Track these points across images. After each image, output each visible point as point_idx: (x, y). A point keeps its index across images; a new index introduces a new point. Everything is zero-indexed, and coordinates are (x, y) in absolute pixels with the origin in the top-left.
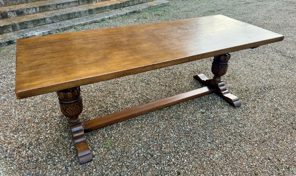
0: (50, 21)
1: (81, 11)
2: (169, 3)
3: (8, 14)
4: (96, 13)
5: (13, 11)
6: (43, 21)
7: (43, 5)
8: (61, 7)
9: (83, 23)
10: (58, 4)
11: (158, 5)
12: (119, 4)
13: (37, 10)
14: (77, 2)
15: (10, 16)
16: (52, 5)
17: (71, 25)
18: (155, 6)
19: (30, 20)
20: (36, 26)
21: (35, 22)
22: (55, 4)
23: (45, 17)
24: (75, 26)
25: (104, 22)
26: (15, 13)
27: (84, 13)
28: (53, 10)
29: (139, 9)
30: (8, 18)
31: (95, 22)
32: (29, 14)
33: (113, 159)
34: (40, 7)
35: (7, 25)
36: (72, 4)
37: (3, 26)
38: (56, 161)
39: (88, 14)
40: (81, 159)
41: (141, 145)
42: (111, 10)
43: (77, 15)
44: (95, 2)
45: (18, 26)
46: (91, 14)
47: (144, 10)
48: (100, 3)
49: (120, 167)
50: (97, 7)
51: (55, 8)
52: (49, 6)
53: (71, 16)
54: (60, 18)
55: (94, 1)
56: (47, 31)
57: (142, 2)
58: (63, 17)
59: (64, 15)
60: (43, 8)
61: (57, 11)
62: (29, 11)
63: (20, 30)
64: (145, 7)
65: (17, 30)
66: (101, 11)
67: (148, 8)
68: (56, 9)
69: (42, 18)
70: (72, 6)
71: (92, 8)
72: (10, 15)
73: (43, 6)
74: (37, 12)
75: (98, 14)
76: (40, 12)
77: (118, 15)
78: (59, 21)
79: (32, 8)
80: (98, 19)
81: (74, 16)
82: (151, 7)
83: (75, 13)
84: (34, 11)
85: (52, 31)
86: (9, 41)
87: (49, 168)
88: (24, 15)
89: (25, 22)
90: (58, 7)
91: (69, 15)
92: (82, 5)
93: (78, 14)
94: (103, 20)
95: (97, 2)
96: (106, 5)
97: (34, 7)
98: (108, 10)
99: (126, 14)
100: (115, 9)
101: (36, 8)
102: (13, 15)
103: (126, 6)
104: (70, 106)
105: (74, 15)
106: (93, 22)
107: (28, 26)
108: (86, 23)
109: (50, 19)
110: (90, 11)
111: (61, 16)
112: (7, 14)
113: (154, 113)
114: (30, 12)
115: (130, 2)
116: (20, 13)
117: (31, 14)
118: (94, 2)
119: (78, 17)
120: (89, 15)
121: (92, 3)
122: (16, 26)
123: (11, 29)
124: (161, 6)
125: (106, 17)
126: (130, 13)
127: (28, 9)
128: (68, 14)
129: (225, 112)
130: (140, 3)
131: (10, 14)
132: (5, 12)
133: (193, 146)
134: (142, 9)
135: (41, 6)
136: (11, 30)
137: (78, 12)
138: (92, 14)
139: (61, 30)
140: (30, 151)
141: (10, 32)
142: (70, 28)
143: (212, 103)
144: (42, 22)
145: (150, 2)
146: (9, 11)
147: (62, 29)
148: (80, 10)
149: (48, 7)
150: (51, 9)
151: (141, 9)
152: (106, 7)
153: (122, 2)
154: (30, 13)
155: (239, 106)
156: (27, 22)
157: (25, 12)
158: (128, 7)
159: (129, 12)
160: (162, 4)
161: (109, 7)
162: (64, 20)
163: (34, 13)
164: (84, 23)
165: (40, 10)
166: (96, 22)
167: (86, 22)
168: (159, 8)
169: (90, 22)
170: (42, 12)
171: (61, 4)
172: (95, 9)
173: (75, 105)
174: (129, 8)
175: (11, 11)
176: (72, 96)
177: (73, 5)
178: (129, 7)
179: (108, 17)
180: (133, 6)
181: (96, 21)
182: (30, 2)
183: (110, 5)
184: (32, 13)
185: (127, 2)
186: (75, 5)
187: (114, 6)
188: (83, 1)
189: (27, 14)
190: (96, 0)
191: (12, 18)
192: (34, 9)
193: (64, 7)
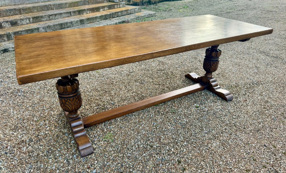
0: (43, 30)
2: (155, 13)
3: (3, 25)
4: (87, 23)
5: (7, 22)
6: (37, 30)
8: (53, 18)
10: (50, 15)
11: (145, 15)
12: (109, 15)
13: (31, 20)
14: (68, 13)
15: (4, 26)
16: (45, 16)
18: (143, 16)
19: (24, 30)
21: (29, 32)
22: (47, 15)
23: (38, 27)
26: (10, 24)
27: (76, 23)
28: (46, 21)
29: (128, 19)
30: (3, 28)
32: (22, 25)
33: (114, 151)
34: (33, 18)
35: (2, 35)
36: (64, 15)
38: (57, 155)
39: (79, 24)
40: (82, 152)
41: (140, 137)
42: (102, 20)
44: (86, 13)
45: (13, 36)
46: (82, 24)
47: (133, 20)
48: (90, 14)
49: (121, 158)
50: (88, 17)
51: (48, 19)
52: (42, 17)
53: (63, 26)
54: (53, 28)
55: (85, 13)
57: (131, 13)
58: (56, 27)
59: (57, 25)
60: (37, 18)
61: (50, 21)
62: (23, 21)
64: (133, 18)
65: (12, 39)
66: (92, 21)
67: (137, 18)
68: (49, 20)
69: (36, 27)
70: (64, 17)
71: (83, 18)
72: (5, 25)
73: (36, 17)
74: (30, 23)
75: (89, 24)
76: (33, 23)
77: (108, 25)
78: (52, 31)
79: (26, 19)
82: (139, 17)
83: (67, 23)
84: (28, 21)
86: (4, 49)
87: (50, 162)
88: (18, 25)
89: (19, 31)
90: (51, 17)
91: (61, 25)
92: (73, 16)
93: (70, 24)
95: (87, 13)
96: (96, 16)
97: (27, 18)
98: (98, 20)
99: (116, 24)
100: (105, 19)
102: (7, 25)
103: (116, 16)
104: (69, 100)
105: (67, 25)
110: (82, 22)
111: (54, 25)
113: (150, 109)
114: (24, 22)
115: (119, 13)
116: (14, 24)
117: (24, 25)
118: (84, 13)
119: (70, 27)
121: (83, 14)
122: (10, 35)
123: (5, 39)
124: (148, 16)
125: (97, 26)
127: (22, 20)
129: (218, 105)
130: (128, 14)
133: (190, 137)
134: (131, 19)
135: (35, 17)
137: (70, 22)
138: (84, 24)
140: (30, 147)
141: (5, 41)
143: (205, 98)
144: (36, 32)
145: (137, 13)
146: (4, 22)
148: (72, 21)
149: (41, 18)
150: (43, 20)
151: (129, 19)
152: (96, 18)
153: (111, 13)
154: (24, 23)
155: (231, 100)
156: (21, 31)
157: (19, 22)
159: (118, 22)
160: (149, 15)
161: (99, 18)
162: (56, 30)
163: (27, 24)
165: (33, 20)
168: (146, 18)
170: (36, 22)
171: (53, 15)
172: (86, 19)
173: (75, 99)
174: (118, 19)
175: (6, 21)
176: (71, 90)
177: (65, 16)
178: (118, 17)
180: (122, 17)
182: (24, 13)
183: (100, 15)
184: (26, 23)
185: (116, 13)
186: (67, 16)
187: (104, 17)
188: (74, 12)
189: (21, 25)
190: (87, 11)
191: (6, 28)
192: (28, 20)
193: (56, 18)
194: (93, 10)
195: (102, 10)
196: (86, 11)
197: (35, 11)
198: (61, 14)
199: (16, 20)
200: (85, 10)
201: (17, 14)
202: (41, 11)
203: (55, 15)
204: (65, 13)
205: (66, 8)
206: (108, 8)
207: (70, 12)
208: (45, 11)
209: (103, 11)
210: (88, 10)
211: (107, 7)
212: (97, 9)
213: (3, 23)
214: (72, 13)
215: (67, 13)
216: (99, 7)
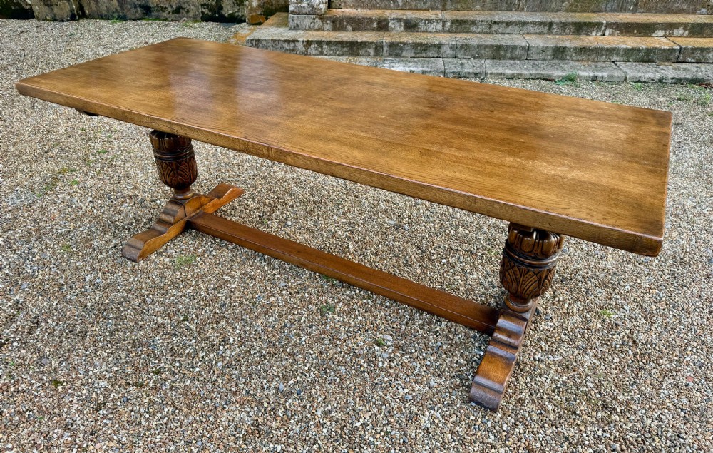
0: (450, 52)
1: (533, 47)
3: (390, 24)
4: (574, 58)
5: (399, 20)
6: (436, 49)
7: (459, 19)
8: (500, 30)
9: (509, 72)
10: (495, 22)
12: (664, 50)
13: (447, 26)
14: (545, 26)
15: (392, 28)
16: (482, 21)
17: (478, 71)
19: (411, 42)
20: (418, 55)
21: (419, 48)
22: (487, 21)
24: (486, 74)
25: (570, 83)
26: (403, 24)
27: (539, 53)
28: (479, 33)
30: (388, 30)
31: (544, 79)
32: (427, 31)
34: (453, 22)
35: (369, 43)
36: (530, 28)
37: (361, 43)
39: (549, 57)
42: (628, 62)
43: (517, 52)
44: (600, 33)
45: (386, 48)
46: (558, 58)
48: (610, 38)
51: (487, 30)
52: (473, 23)
53: (502, 53)
54: (474, 52)
55: (597, 32)
56: (420, 69)
58: (483, 52)
59: (486, 47)
60: (460, 24)
61: (491, 36)
62: (429, 24)
63: (388, 56)
65: (382, 56)
66: (591, 58)
68: (487, 33)
69: (437, 42)
70: (528, 33)
71: (568, 46)
72: (393, 26)
73: (462, 20)
74: (444, 31)
75: (577, 63)
76: (449, 32)
77: (626, 78)
78: (469, 57)
79: (437, 20)
80: (557, 73)
81: (509, 55)
83: (514, 48)
84: (440, 27)
85: (430, 72)
88: (417, 31)
90: (495, 28)
91: (499, 48)
92: (557, 34)
93: (522, 52)
94: (570, 79)
95: (604, 35)
96: (614, 46)
97: (441, 20)
98: (615, 58)
99: (660, 81)
100: (643, 61)
101: (444, 22)
102: (397, 27)
103: (690, 60)
105: (512, 52)
106: (538, 76)
107: (404, 54)
108: (518, 74)
109: (451, 48)
110: (559, 53)
111: (479, 46)
112: (388, 22)
114: (431, 27)
116: (410, 26)
117: (430, 32)
118: (594, 33)
119: (519, 59)
120: (553, 59)
121: (587, 35)
122: (382, 47)
123: (372, 51)
125: (584, 74)
126: (677, 82)
127: (429, 21)
128: (496, 46)
131: (393, 24)
132: (386, 20)
135: (457, 21)
136: (372, 53)
137: (523, 48)
138: (563, 59)
139: (451, 76)
141: (369, 55)
142: (473, 76)
144: (433, 52)
146: (394, 19)
147: (454, 73)
148: (532, 44)
149: (470, 24)
150: (475, 29)
152: (611, 51)
153: (676, 47)
154: (430, 29)
157: (421, 25)
158: (695, 65)
159: (674, 78)
161: (622, 52)
162: (481, 58)
163: (437, 31)
164: (513, 74)
165: (451, 26)
166: (547, 80)
167: (519, 72)
169: (531, 74)
170: (455, 32)
171: (503, 22)
172: (575, 48)
174: (691, 68)
175: (397, 19)
177: (532, 31)
178: (699, 64)
179: (592, 74)
181: (549, 76)
182: (450, 9)
183: (629, 47)
184: (434, 30)
186: (538, 31)
187: (642, 54)
188: (564, 25)
189: (424, 32)
190: (605, 30)
191: (394, 32)
192: (441, 24)
193: (508, 30)
194: (627, 29)
195: (661, 33)
196: (603, 28)
197: (478, 7)
198: (524, 23)
199: (417, 19)
200: (599, 25)
201: (437, 9)
202: (490, 10)
203: (508, 24)
204: (534, 23)
205: (558, 11)
206: (687, 32)
207: (551, 24)
208: (501, 10)
209: (665, 36)
210: (609, 25)
211: (685, 29)
212: (646, 29)
213: (393, 21)
214: (554, 26)
215: (541, 23)
216: (656, 24)
